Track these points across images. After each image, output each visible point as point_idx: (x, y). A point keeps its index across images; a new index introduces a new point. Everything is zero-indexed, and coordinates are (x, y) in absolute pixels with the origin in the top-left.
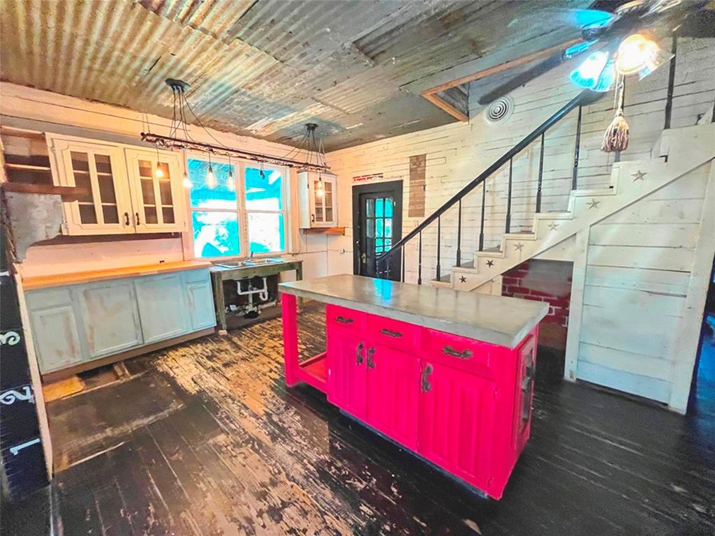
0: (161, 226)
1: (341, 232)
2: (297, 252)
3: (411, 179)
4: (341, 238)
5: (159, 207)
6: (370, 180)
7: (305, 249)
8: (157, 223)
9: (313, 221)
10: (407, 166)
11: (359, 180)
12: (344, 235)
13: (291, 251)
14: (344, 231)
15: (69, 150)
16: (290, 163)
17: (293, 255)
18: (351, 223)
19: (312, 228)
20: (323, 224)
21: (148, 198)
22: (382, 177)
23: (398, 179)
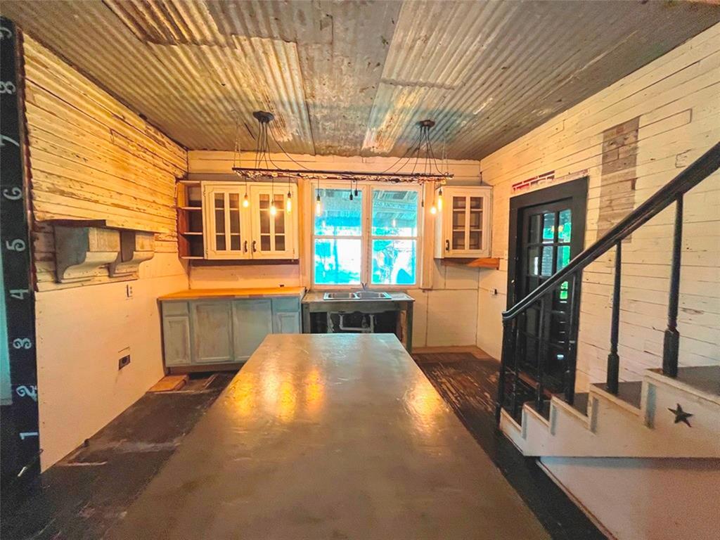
0: (273, 254)
1: (494, 265)
2: (430, 287)
3: (604, 172)
4: (495, 273)
5: (272, 235)
6: (534, 185)
7: (443, 284)
8: (270, 250)
9: (447, 249)
10: (599, 150)
11: (520, 187)
12: (498, 269)
13: (421, 286)
14: (498, 264)
15: (213, 193)
16: (395, 177)
17: (424, 290)
18: (507, 252)
19: (445, 258)
20: (466, 252)
21: (265, 228)
22: (552, 177)
23: (581, 176)
